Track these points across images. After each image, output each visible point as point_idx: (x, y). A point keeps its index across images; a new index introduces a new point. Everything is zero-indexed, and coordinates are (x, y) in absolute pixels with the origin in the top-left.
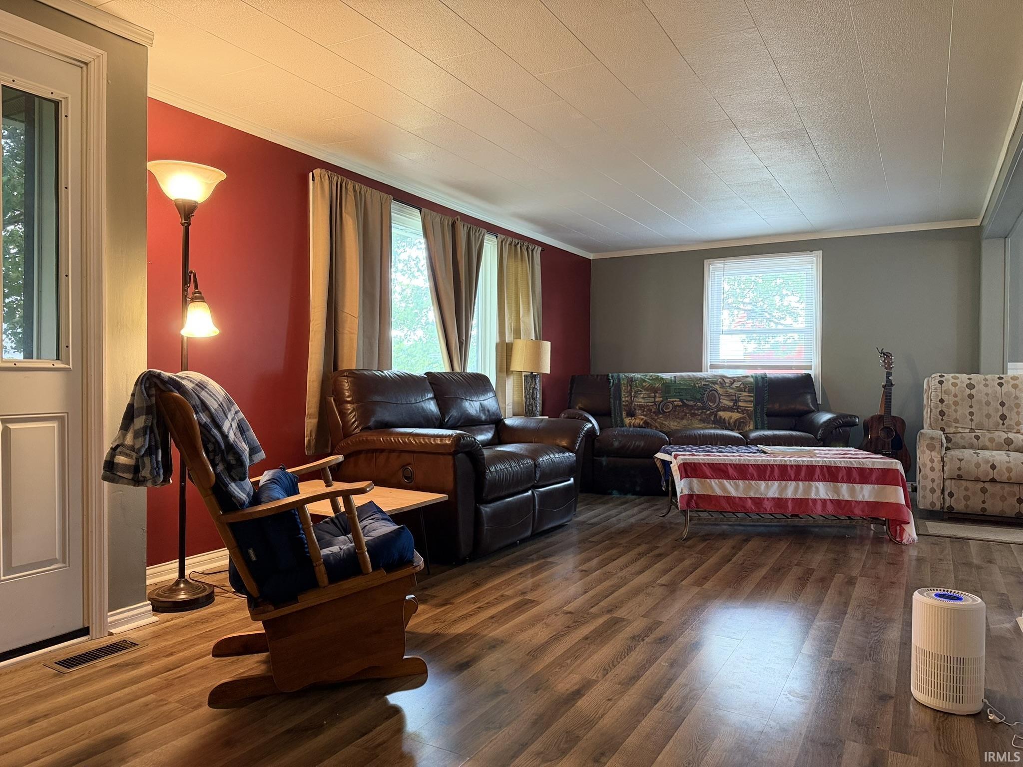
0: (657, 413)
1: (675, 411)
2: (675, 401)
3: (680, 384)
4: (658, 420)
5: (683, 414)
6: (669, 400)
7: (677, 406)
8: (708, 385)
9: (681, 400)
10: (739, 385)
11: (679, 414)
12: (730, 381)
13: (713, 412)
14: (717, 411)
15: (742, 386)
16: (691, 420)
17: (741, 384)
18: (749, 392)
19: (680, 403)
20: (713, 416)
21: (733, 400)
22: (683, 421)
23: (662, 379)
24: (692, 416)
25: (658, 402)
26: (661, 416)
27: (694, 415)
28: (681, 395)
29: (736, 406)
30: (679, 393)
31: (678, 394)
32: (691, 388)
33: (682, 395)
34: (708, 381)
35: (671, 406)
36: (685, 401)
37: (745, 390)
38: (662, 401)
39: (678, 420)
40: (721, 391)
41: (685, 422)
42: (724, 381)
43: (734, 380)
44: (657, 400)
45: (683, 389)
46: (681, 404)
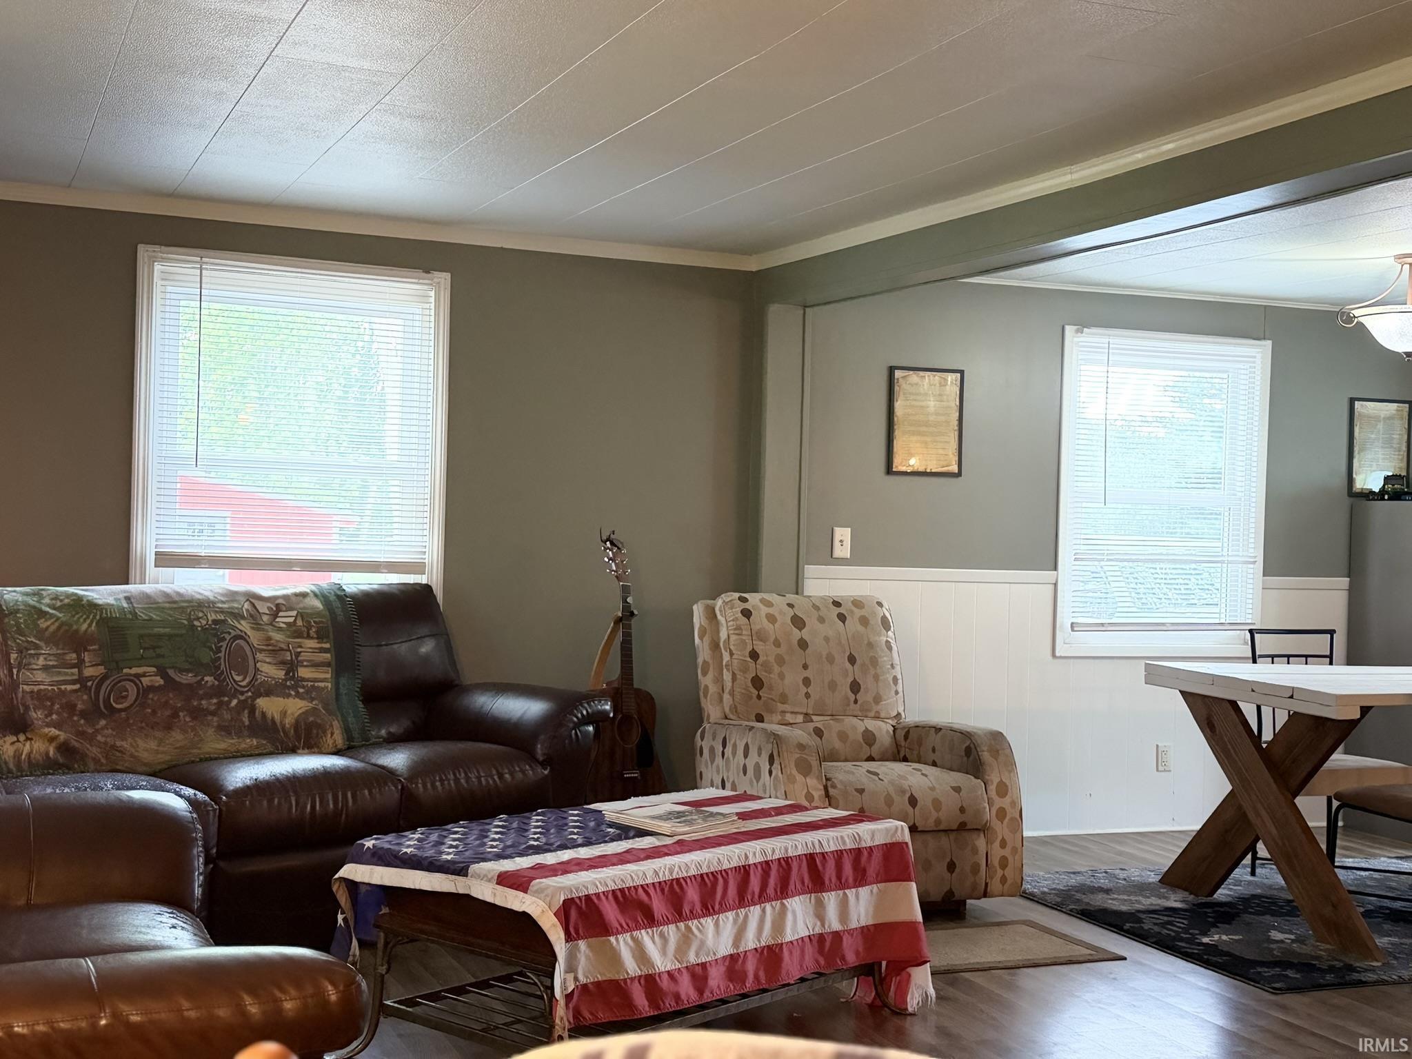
0: (92, 714)
1: (143, 705)
2: (144, 675)
3: (151, 619)
4: (99, 738)
5: (168, 713)
6: (125, 671)
7: (151, 689)
8: (224, 621)
9: (162, 672)
10: (291, 620)
11: (154, 712)
12: (269, 608)
13: (246, 700)
14: (254, 698)
15: (299, 623)
16: (193, 729)
17: (296, 617)
18: (320, 637)
19: (159, 681)
20: (246, 711)
21: (283, 663)
22: (173, 734)
23: (92, 606)
24: (194, 718)
25: (90, 678)
26: (103, 722)
27: (198, 714)
28: (159, 656)
29: (293, 678)
30: (154, 648)
31: (150, 653)
32: (184, 632)
33: (163, 656)
34: (222, 611)
35: (132, 691)
36: (171, 672)
37: (308, 634)
38: (104, 678)
39: (158, 734)
40: (255, 637)
41: (177, 737)
42: (258, 611)
43: (278, 606)
44: (89, 672)
45: (160, 636)
46: (162, 682)
